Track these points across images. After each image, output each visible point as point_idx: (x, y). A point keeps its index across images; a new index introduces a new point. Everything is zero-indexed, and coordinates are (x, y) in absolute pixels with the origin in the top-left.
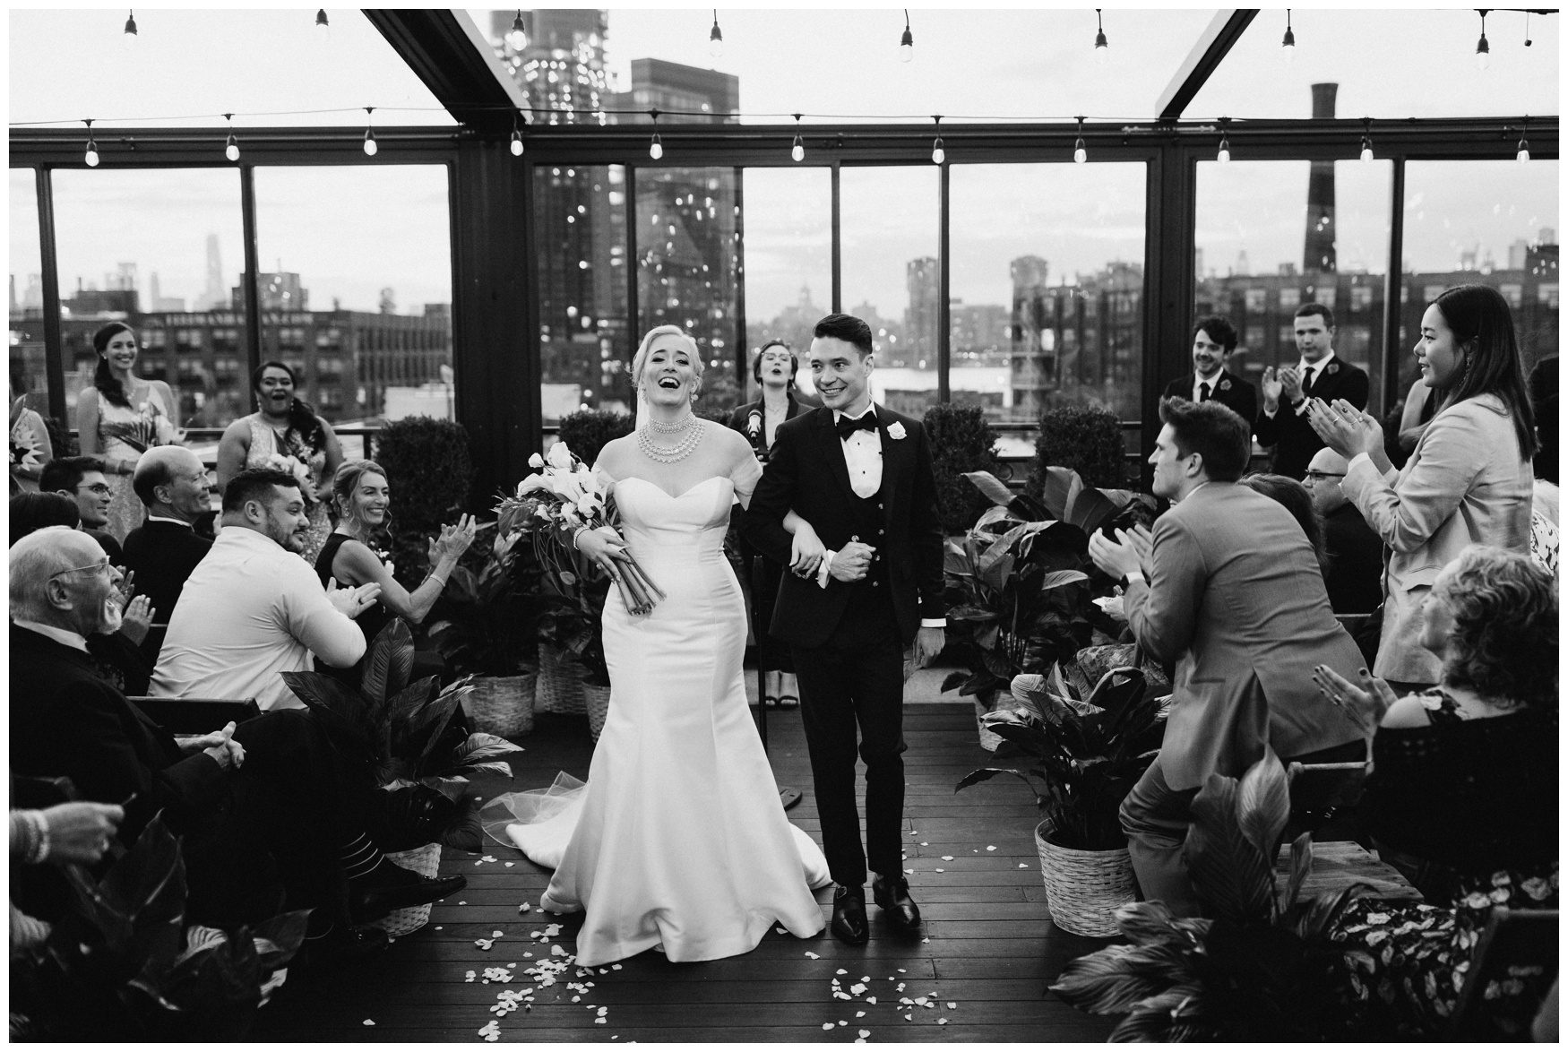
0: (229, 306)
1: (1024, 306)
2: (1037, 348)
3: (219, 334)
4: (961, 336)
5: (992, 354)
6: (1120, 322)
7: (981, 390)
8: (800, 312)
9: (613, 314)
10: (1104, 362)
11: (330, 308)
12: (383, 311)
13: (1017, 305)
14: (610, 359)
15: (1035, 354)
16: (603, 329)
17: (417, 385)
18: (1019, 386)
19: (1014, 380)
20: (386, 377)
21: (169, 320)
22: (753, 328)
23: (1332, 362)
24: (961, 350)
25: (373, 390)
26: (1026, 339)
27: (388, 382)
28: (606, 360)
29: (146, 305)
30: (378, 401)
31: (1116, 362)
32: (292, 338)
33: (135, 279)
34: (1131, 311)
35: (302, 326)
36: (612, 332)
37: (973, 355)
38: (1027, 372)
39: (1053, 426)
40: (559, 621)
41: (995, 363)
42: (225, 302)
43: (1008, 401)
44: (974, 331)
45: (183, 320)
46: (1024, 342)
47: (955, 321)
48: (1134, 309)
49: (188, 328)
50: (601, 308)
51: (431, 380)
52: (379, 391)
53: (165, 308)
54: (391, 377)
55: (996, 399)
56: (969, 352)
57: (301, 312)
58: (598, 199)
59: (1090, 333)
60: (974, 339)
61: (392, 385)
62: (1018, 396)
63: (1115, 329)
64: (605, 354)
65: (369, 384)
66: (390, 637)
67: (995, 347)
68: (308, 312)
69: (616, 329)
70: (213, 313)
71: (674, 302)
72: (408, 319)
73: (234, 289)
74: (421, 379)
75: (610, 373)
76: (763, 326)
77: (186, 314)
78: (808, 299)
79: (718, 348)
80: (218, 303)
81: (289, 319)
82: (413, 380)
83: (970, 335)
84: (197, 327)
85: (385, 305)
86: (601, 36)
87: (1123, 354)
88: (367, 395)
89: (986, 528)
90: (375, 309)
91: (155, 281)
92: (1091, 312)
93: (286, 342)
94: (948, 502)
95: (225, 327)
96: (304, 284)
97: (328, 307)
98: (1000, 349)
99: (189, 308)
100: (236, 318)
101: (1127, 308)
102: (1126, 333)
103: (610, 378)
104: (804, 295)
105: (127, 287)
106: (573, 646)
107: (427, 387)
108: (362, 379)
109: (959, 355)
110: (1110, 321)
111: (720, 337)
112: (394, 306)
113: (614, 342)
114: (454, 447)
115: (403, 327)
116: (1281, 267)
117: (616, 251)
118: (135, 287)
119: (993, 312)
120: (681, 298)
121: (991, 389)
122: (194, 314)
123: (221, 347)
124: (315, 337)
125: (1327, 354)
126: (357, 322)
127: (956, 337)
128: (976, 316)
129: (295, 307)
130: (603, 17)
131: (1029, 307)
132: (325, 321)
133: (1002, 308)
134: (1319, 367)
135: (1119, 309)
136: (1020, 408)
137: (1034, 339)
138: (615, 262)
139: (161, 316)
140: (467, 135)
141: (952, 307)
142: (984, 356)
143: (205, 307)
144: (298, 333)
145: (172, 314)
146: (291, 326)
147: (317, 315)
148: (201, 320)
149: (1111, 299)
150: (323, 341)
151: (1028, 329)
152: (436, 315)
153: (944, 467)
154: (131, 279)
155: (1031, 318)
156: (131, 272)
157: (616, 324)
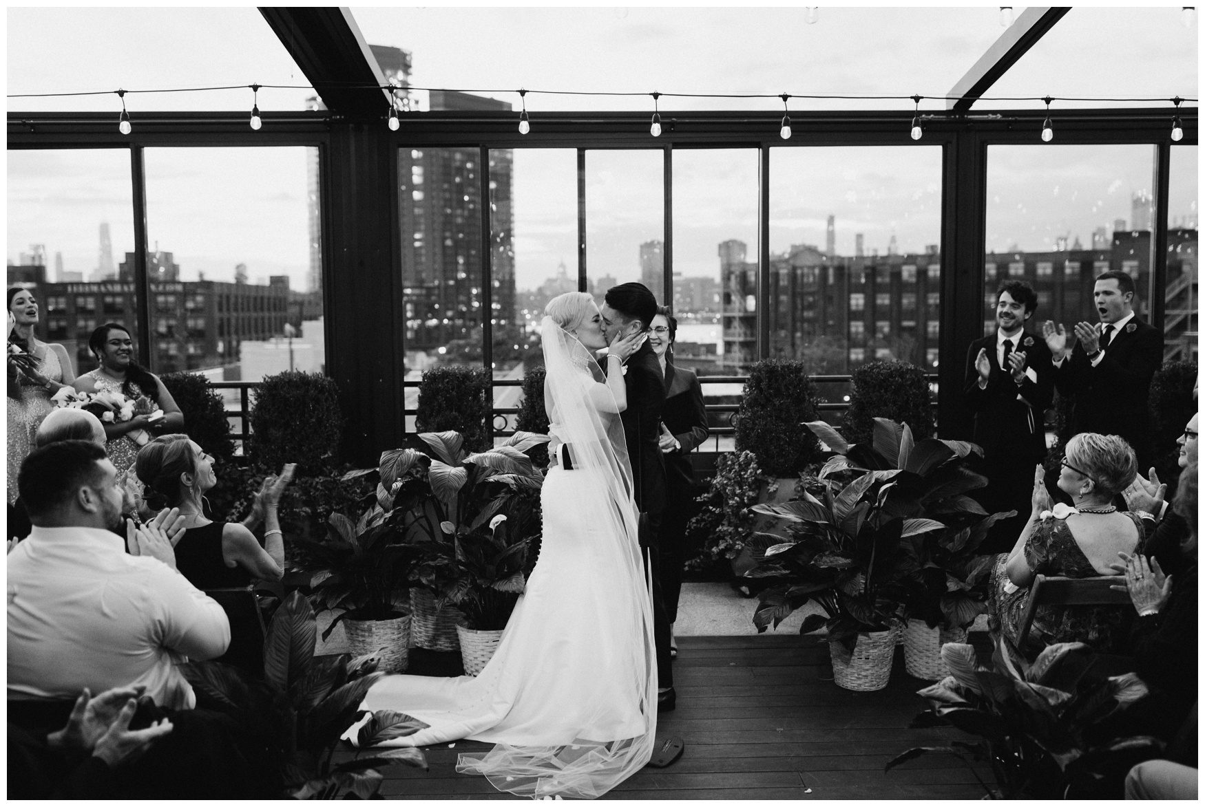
0: (117, 277)
1: (733, 277)
2: (743, 309)
3: (109, 300)
4: (681, 300)
5: (705, 315)
6: (806, 290)
7: (699, 342)
8: (558, 282)
9: (414, 284)
10: (794, 320)
11: (196, 279)
12: (238, 282)
13: (727, 277)
14: (413, 318)
15: (741, 314)
16: (407, 295)
17: (264, 339)
18: (730, 339)
19: (725, 334)
20: (240, 333)
21: (69, 289)
22: (522, 294)
23: (1131, 321)
24: (681, 311)
25: (230, 343)
26: (735, 303)
27: (242, 337)
28: (410, 319)
29: (52, 277)
30: (233, 351)
31: (803, 320)
32: (166, 302)
33: (43, 257)
34: (814, 282)
35: (173, 293)
36: (414, 298)
37: (690, 315)
38: (735, 328)
39: (868, 379)
40: (439, 570)
41: (709, 321)
42: (113, 275)
43: (720, 350)
44: (691, 297)
45: (81, 289)
46: (733, 305)
47: (677, 290)
48: (817, 279)
49: (84, 295)
50: (406, 279)
51: (277, 336)
52: (234, 343)
53: (67, 279)
54: (244, 333)
55: (711, 348)
56: (687, 312)
57: (174, 282)
58: (405, 196)
59: (783, 298)
60: (691, 303)
61: (245, 340)
62: (728, 345)
63: (803, 295)
64: (409, 314)
65: (226, 337)
66: (291, 612)
67: (707, 309)
68: (179, 283)
69: (418, 296)
70: (104, 283)
71: (462, 275)
72: (257, 288)
73: (121, 264)
74: (267, 334)
75: (412, 329)
76: (529, 294)
77: (84, 284)
78: (564, 273)
79: (496, 310)
80: (109, 276)
81: (164, 288)
82: (261, 335)
83: (688, 300)
84: (91, 294)
85: (240, 277)
86: (407, 73)
87: (809, 314)
88: (224, 347)
89: (829, 477)
90: (231, 280)
91: (59, 258)
92: (783, 282)
93: (161, 306)
94: (775, 448)
95: (114, 295)
96: (176, 261)
97: (194, 278)
98: (712, 311)
99: (86, 279)
100: (122, 288)
101: (811, 279)
102: (811, 299)
103: (413, 333)
104: (561, 270)
105: (37, 263)
106: (451, 594)
107: (273, 340)
108: (221, 334)
109: (680, 315)
110: (799, 290)
111: (498, 302)
112: (246, 278)
113: (416, 305)
114: (327, 399)
115: (253, 294)
116: (927, 247)
117: (417, 236)
118: (44, 263)
119: (705, 283)
120: (467, 271)
121: (708, 341)
122: (89, 284)
123: (111, 310)
124: (184, 302)
125: (1128, 314)
126: (217, 290)
127: (677, 301)
128: (692, 285)
129: (169, 278)
130: (408, 58)
131: (736, 277)
132: (190, 289)
133: (712, 280)
134: (1119, 326)
135: (805, 280)
136: (729, 356)
137: (740, 303)
138: (417, 244)
139: (63, 285)
140: (337, 119)
141: (674, 278)
142: (699, 316)
143: (98, 279)
144: (171, 299)
145: (72, 284)
146: (165, 294)
147: (185, 284)
148: (95, 289)
149: (799, 272)
150: (190, 305)
151: (735, 295)
152: (280, 285)
153: (771, 416)
154: (40, 257)
155: (738, 287)
156: (41, 251)
157: (417, 291)
